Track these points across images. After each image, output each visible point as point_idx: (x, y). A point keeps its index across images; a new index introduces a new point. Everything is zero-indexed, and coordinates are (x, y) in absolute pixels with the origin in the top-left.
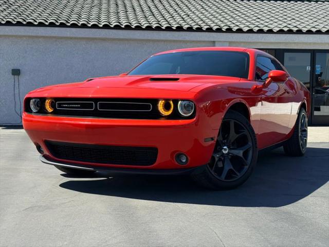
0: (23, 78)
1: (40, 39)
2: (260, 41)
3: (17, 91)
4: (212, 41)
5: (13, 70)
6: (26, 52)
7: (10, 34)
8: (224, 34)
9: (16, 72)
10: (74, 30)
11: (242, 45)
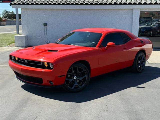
0: (48, 27)
1: (55, 10)
2: (156, 8)
3: (46, 33)
4: (132, 9)
5: (44, 23)
6: (49, 16)
7: (43, 8)
8: (138, 5)
9: (45, 24)
10: (68, 6)
11: (147, 10)
